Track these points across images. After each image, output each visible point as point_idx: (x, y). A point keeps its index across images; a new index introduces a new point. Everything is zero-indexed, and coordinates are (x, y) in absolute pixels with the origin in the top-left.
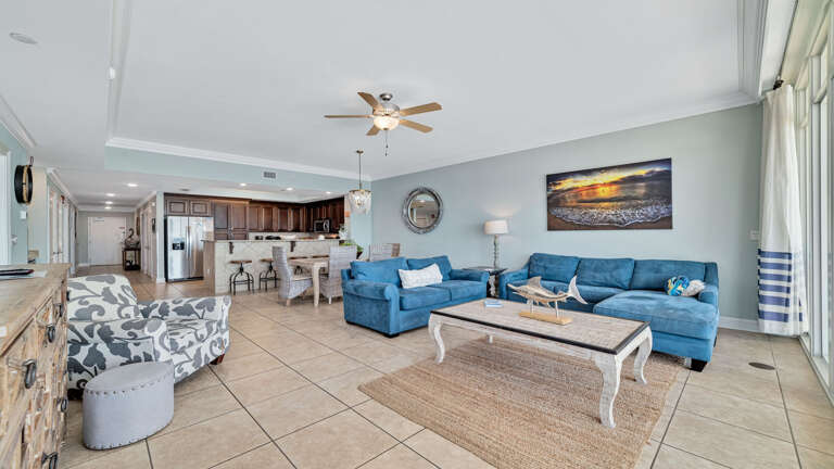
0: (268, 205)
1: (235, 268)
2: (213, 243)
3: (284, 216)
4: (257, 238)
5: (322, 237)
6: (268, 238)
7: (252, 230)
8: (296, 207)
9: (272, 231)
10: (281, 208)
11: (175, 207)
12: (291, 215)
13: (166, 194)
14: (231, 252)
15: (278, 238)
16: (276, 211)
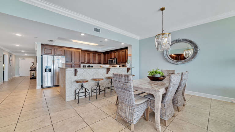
0: (89, 52)
1: (78, 85)
2: (65, 69)
3: (95, 57)
4: (84, 67)
5: (118, 66)
6: (89, 67)
7: (82, 63)
8: (99, 53)
9: (90, 64)
10: (93, 54)
11: (47, 51)
12: (97, 56)
13: (42, 45)
14: (76, 75)
15: (92, 67)
16: (91, 55)
